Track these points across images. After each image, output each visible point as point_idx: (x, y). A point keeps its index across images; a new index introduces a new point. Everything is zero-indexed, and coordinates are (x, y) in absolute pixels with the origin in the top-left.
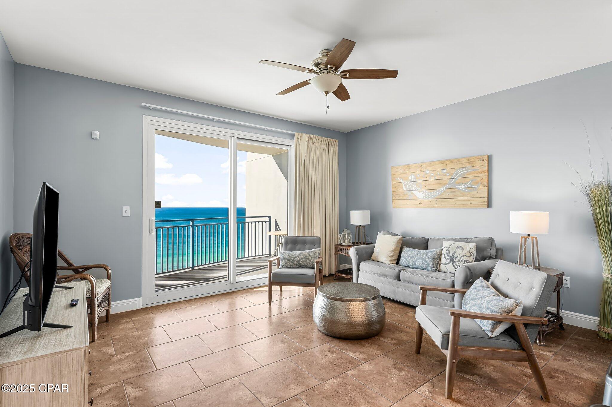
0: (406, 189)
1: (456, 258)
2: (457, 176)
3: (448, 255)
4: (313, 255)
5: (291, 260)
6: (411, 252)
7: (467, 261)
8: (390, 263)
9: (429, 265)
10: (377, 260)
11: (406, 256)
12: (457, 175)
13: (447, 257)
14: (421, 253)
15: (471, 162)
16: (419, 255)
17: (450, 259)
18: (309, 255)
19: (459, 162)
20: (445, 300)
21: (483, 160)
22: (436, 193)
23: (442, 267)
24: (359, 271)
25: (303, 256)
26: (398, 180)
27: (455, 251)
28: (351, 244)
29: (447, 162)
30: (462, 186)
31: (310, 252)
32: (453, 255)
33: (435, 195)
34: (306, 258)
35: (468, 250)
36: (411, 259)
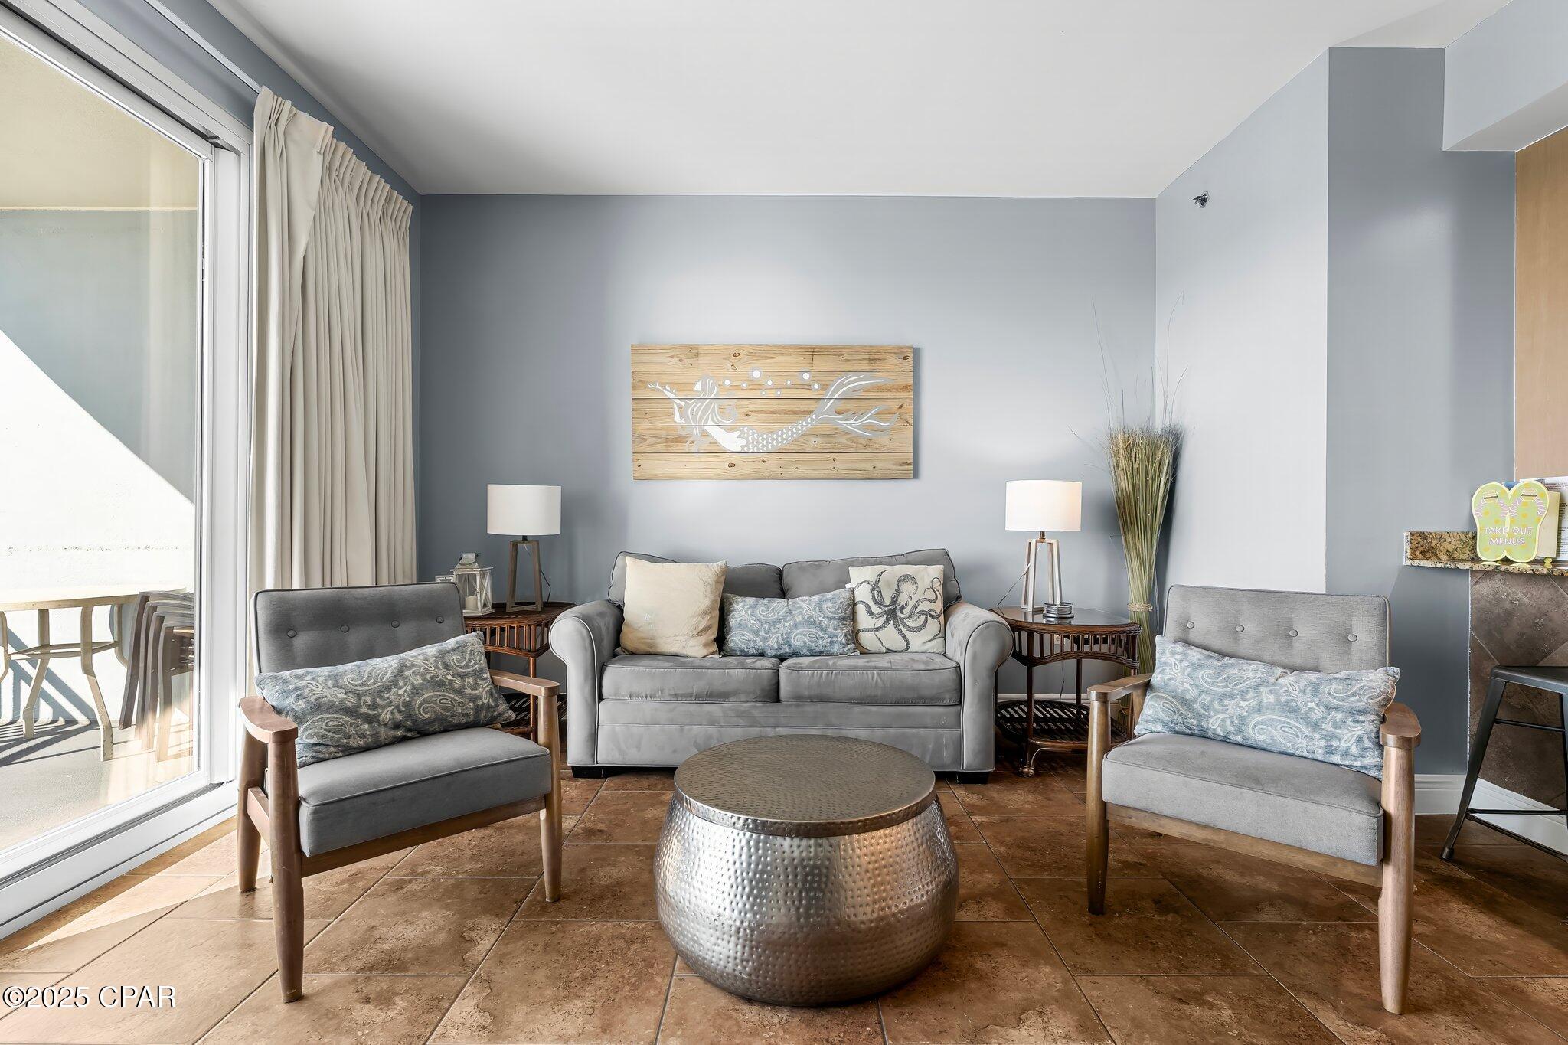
0: (683, 421)
1: (902, 609)
2: (839, 393)
3: (876, 602)
4: (467, 666)
5: (364, 710)
6: (768, 609)
7: (932, 613)
8: (704, 652)
9: (835, 639)
10: (651, 650)
11: (753, 622)
12: (841, 391)
13: (876, 609)
14: (800, 608)
15: (876, 359)
16: (795, 613)
17: (887, 613)
18: (446, 666)
19: (846, 357)
20: (936, 727)
21: (905, 358)
22: (781, 436)
23: (867, 639)
24: (601, 698)
25: (422, 675)
26: (657, 390)
27: (898, 591)
28: (490, 610)
29: (812, 352)
30: (853, 421)
31: (442, 654)
32: (894, 601)
33: (778, 442)
34: (440, 684)
35: (928, 585)
36: (772, 628)
